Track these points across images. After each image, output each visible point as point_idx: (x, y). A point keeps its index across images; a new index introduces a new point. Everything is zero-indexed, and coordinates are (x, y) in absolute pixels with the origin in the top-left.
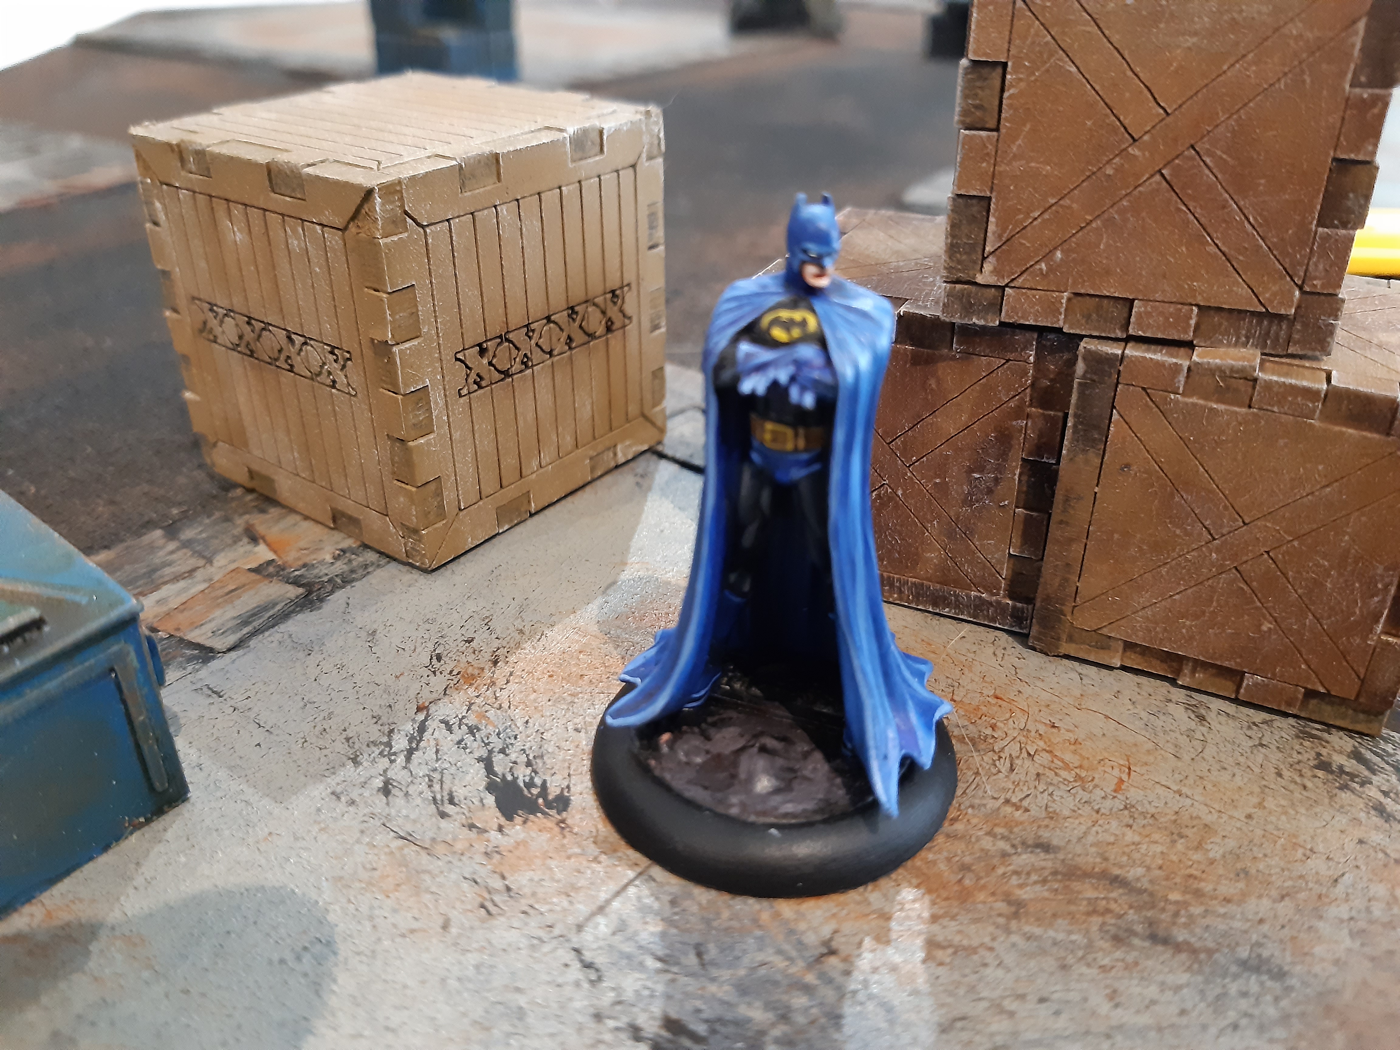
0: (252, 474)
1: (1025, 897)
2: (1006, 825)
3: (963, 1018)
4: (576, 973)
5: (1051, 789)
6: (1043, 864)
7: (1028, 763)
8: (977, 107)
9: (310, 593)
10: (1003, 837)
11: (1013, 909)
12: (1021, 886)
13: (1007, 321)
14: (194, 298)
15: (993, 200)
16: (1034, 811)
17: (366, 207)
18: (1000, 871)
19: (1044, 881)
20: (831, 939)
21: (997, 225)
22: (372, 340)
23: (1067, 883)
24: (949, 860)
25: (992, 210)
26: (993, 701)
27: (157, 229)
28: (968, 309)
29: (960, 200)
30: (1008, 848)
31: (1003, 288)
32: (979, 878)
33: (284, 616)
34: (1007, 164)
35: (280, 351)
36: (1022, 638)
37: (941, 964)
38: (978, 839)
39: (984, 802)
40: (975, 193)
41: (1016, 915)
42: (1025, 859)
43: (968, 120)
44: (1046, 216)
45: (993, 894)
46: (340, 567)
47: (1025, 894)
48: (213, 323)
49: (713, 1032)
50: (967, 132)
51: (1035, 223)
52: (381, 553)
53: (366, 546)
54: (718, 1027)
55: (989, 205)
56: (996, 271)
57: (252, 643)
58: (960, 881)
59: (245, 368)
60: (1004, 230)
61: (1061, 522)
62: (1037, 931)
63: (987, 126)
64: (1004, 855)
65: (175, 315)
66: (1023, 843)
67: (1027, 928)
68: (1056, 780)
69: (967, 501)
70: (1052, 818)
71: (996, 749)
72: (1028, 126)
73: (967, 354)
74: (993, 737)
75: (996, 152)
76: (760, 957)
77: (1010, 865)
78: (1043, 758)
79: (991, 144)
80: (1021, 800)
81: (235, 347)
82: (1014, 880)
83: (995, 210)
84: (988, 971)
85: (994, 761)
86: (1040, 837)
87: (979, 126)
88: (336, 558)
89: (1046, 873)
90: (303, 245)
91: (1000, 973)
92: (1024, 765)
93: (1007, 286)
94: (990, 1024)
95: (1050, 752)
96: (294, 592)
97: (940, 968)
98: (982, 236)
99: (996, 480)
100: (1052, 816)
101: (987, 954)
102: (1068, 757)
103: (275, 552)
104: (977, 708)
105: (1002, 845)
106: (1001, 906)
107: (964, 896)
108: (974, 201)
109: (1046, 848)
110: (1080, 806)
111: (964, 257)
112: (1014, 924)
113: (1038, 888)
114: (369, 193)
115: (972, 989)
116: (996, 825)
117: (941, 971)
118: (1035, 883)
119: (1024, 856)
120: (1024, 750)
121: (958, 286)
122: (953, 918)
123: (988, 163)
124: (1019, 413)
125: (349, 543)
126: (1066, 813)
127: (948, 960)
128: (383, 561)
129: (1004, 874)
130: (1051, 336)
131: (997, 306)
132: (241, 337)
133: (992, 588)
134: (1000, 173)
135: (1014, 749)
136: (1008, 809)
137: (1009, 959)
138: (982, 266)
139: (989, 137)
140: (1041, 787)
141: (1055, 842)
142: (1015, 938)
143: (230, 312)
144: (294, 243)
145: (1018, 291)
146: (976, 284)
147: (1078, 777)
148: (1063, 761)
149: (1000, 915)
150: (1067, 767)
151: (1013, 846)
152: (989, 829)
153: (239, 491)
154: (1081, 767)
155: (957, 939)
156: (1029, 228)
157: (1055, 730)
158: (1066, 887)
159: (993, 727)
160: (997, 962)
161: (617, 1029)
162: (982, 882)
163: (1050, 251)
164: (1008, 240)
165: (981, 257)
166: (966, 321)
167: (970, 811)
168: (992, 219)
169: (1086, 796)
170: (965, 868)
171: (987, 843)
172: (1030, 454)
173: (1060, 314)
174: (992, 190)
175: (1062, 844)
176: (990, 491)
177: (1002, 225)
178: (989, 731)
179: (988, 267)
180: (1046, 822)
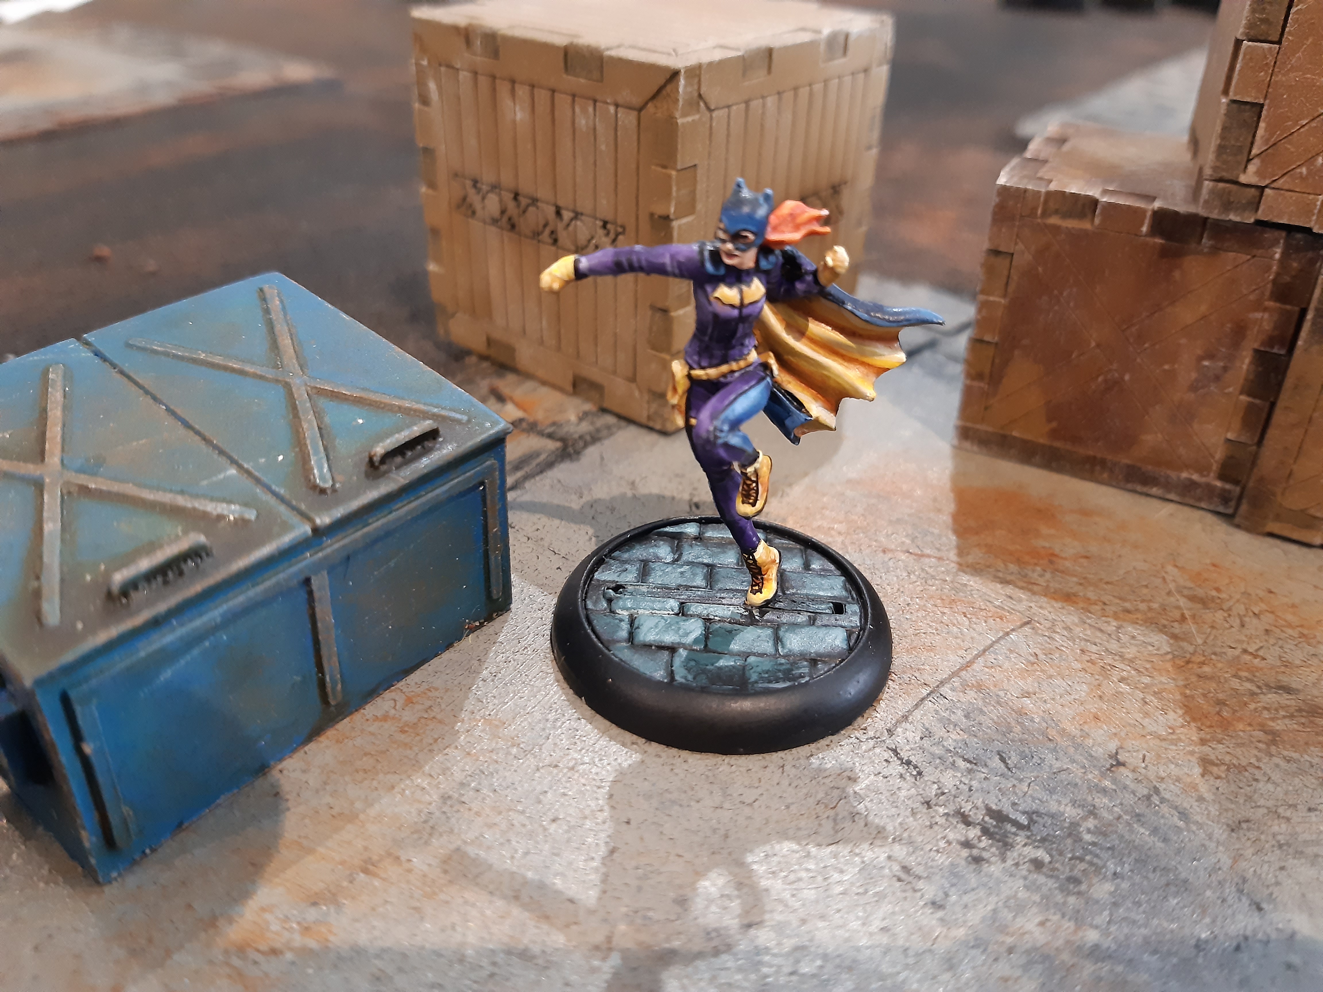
0: (490, 342)
1: (1278, 728)
2: (1248, 670)
3: (1248, 821)
4: (896, 768)
5: (1280, 642)
6: (1288, 702)
7: (1255, 621)
8: (1263, 21)
9: (565, 448)
10: (1248, 680)
11: (1270, 737)
12: (1273, 719)
13: (1262, 219)
14: (456, 175)
15: (1265, 108)
16: (1271, 660)
17: (669, 88)
18: (1252, 706)
19: (1292, 717)
20: (1117, 753)
21: (1266, 130)
22: (652, 215)
23: (1312, 719)
24: (1204, 695)
25: (1263, 117)
26: (1212, 568)
27: (426, 109)
28: (1227, 206)
29: (1235, 106)
30: (1255, 689)
31: (1262, 189)
32: (1235, 711)
33: (549, 465)
34: (1284, 75)
35: (545, 226)
36: (1229, 518)
37: (1218, 777)
38: (1226, 680)
39: (1224, 650)
40: (1249, 100)
41: (1274, 742)
42: (1271, 698)
43: (1252, 33)
44: (1314, 124)
45: (1250, 725)
46: (585, 427)
47: (1278, 726)
48: (474, 198)
49: (1031, 821)
50: (1250, 43)
51: (1302, 130)
52: (620, 417)
53: (604, 410)
54: (1034, 817)
55: (1261, 112)
56: (1258, 173)
57: (527, 485)
58: (1218, 713)
59: (502, 242)
60: (1272, 135)
61: (1286, 408)
62: (1296, 755)
63: (1270, 38)
64: (1253, 694)
65: (430, 192)
66: (1267, 685)
67: (1285, 753)
68: (1283, 635)
69: (1193, 388)
70: (1286, 666)
71: (1225, 607)
72: (1310, 40)
73: (1215, 251)
74: (1219, 598)
75: (1275, 63)
76: (1057, 765)
77: (1259, 702)
78: (1268, 618)
79: (1272, 56)
80: (1257, 650)
81: (495, 221)
82: (1266, 714)
83: (1266, 117)
84: (1261, 785)
85: (1225, 617)
86: (1279, 681)
87: (1262, 38)
88: (581, 419)
89: (1292, 710)
90: (591, 123)
91: (1270, 787)
92: (1252, 622)
93: (1266, 187)
94: (1271, 826)
95: (1272, 612)
96: (552, 445)
97: (1218, 781)
98: (1250, 139)
99: (1225, 369)
100: (1287, 664)
101: (1256, 772)
102: (1289, 617)
103: (525, 410)
104: (1199, 574)
105: (1248, 685)
106: (1259, 734)
107: (1225, 725)
108: (1248, 107)
109: (1288, 690)
110: (1309, 658)
111: (1230, 158)
112: (1273, 749)
113: (1287, 721)
114: (675, 74)
115: (1249, 798)
116: (1239, 669)
117: (1218, 783)
118: (1284, 717)
119: (1270, 696)
120: (1249, 611)
121: (1221, 185)
122: (1220, 742)
123: (1266, 72)
124: (1258, 306)
125: (588, 407)
126: (1298, 662)
127: (1223, 775)
128: (623, 424)
129: (1256, 709)
130: (1299, 236)
131: (1256, 205)
132: (503, 212)
133: (1202, 470)
134: (1276, 82)
135: (1241, 609)
136: (1247, 658)
137: (1276, 777)
138: (1246, 167)
139: (1271, 48)
140: (1272, 641)
141: (1294, 685)
142: (1276, 760)
143: (495, 187)
144: (582, 122)
145: (1276, 191)
146: (1236, 183)
147: (1302, 635)
148: (1286, 621)
149: (1259, 741)
150: (1290, 626)
151: (1259, 687)
152: (1234, 672)
153: (473, 359)
154: (1302, 626)
155: (1227, 758)
156: (1295, 134)
157: (1272, 595)
158: (1312, 722)
159: (1218, 590)
160: (1267, 778)
161: (947, 815)
162: (1238, 715)
163: (1313, 157)
164: (1274, 144)
165: (1245, 159)
166: (1223, 217)
167: (1213, 657)
168: (1262, 125)
169: (1312, 650)
170: (1221, 703)
171: (1235, 683)
172: (1263, 344)
173: (1313, 215)
174: (1265, 98)
175: (1300, 687)
176: (1217, 378)
177: (1271, 130)
178: (1214, 593)
179: (1252, 168)
180: (1283, 669)
